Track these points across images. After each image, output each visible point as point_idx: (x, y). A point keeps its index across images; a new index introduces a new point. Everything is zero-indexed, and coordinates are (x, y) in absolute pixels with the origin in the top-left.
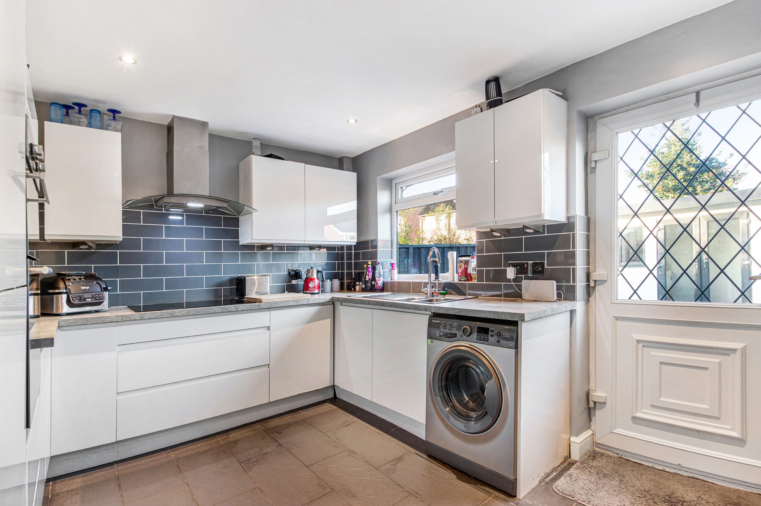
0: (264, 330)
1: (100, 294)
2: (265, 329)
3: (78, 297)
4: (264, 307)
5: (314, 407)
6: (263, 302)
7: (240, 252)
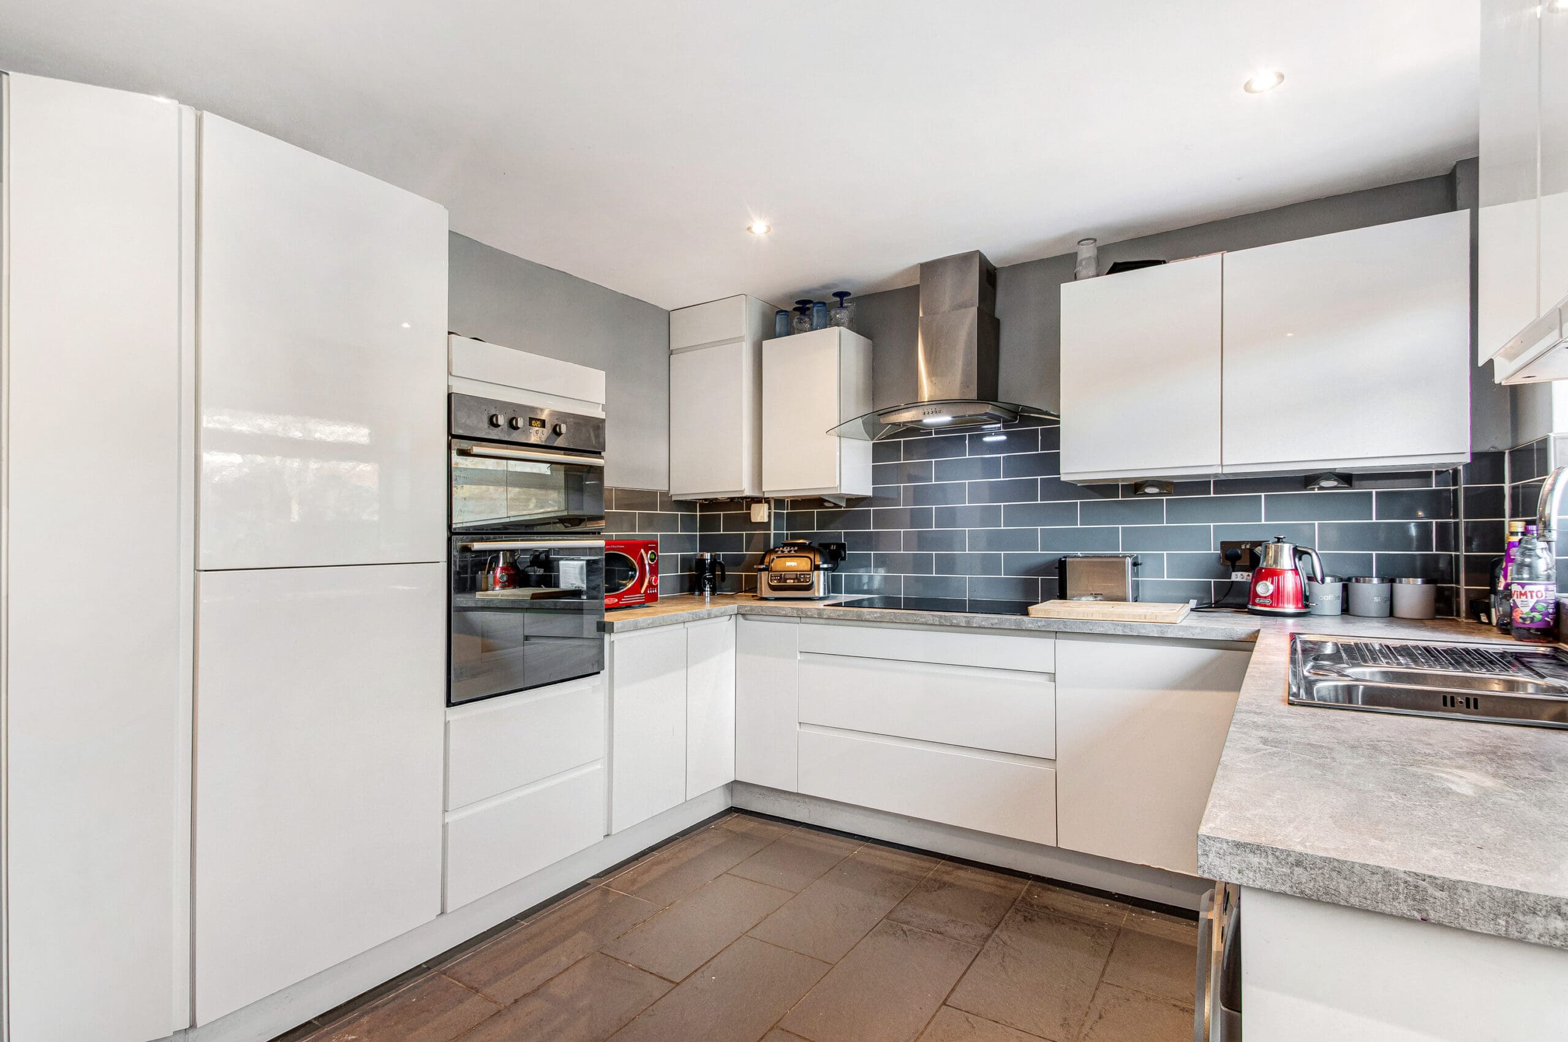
0: (1042, 680)
1: (807, 574)
2: (1046, 677)
3: (777, 576)
4: (1030, 626)
5: (1172, 917)
6: (1031, 616)
7: (1079, 501)
